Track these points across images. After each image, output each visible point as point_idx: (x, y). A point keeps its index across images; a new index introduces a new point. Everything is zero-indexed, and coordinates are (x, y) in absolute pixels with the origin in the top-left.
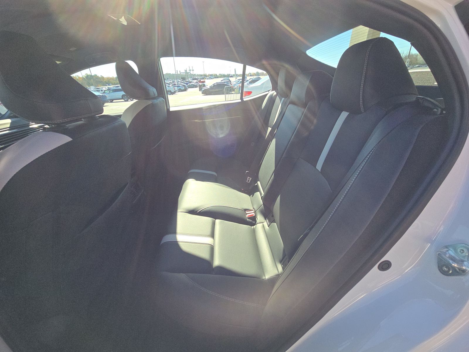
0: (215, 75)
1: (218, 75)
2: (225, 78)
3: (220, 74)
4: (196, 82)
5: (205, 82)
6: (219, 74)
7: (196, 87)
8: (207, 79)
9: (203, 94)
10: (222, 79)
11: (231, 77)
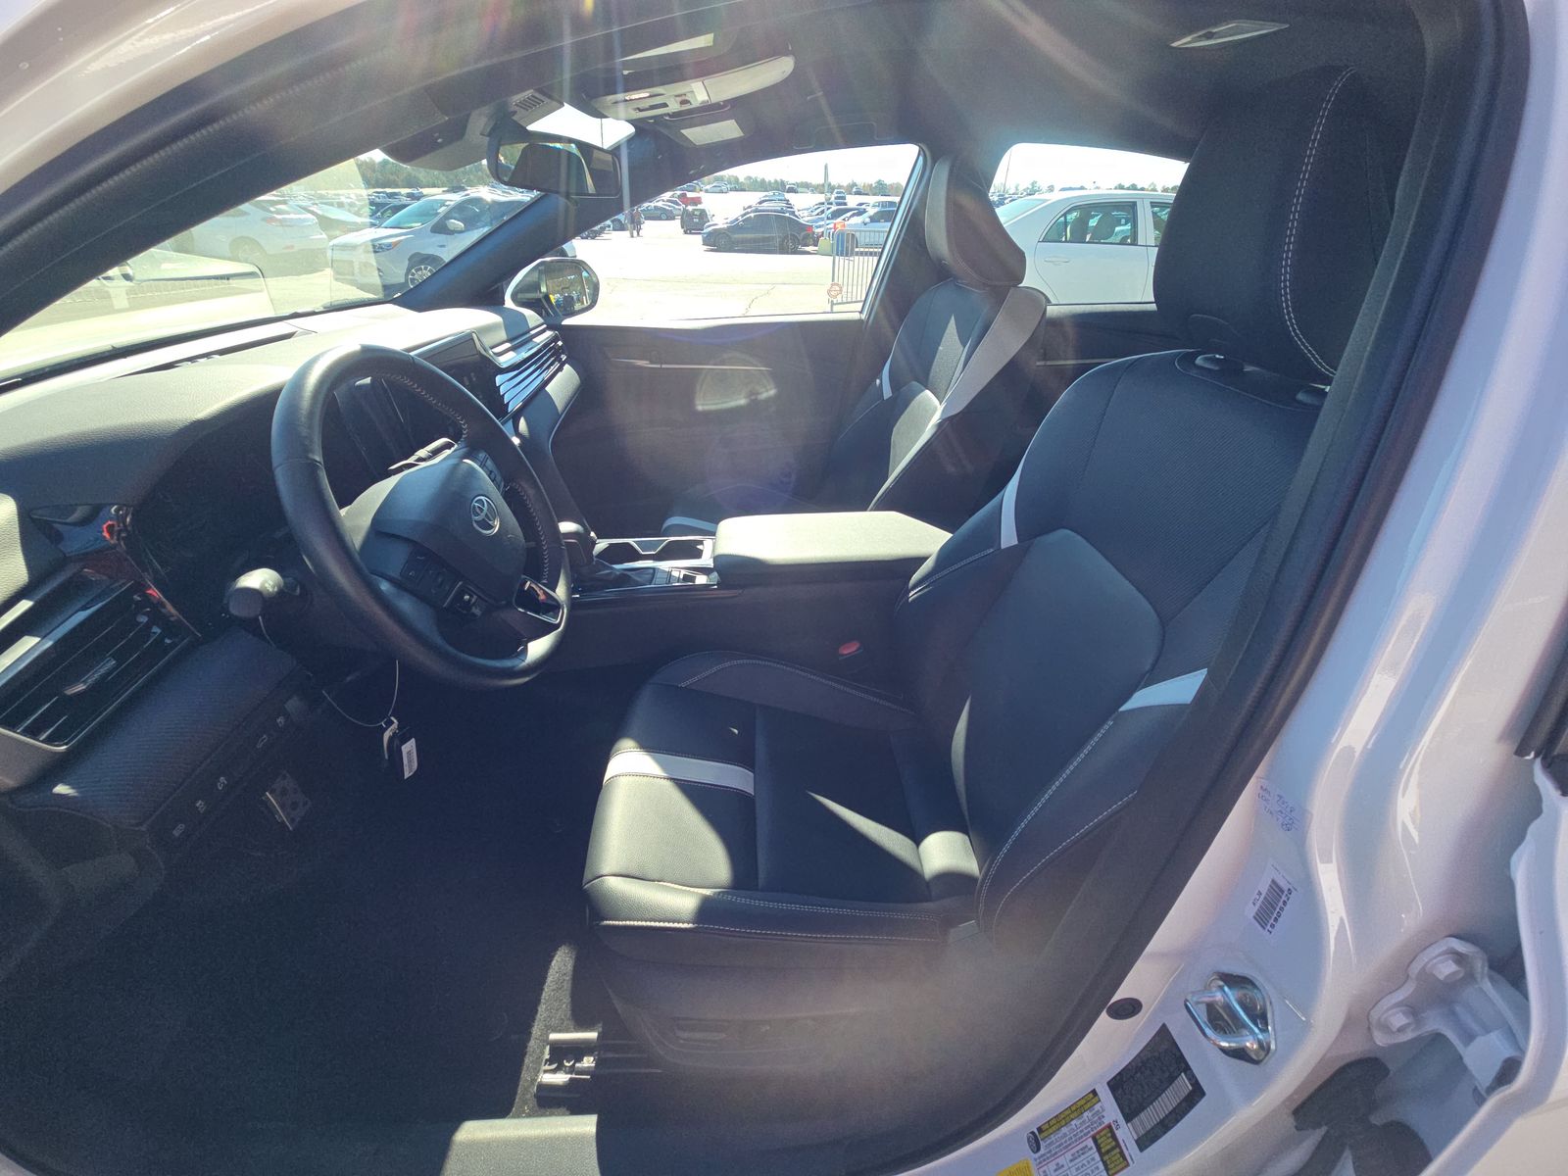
0: (732, 179)
1: (741, 180)
2: (771, 193)
3: (750, 178)
4: (668, 201)
5: (700, 203)
6: (745, 176)
7: (670, 217)
8: (707, 191)
9: (706, 247)
10: (760, 195)
11: (792, 190)
